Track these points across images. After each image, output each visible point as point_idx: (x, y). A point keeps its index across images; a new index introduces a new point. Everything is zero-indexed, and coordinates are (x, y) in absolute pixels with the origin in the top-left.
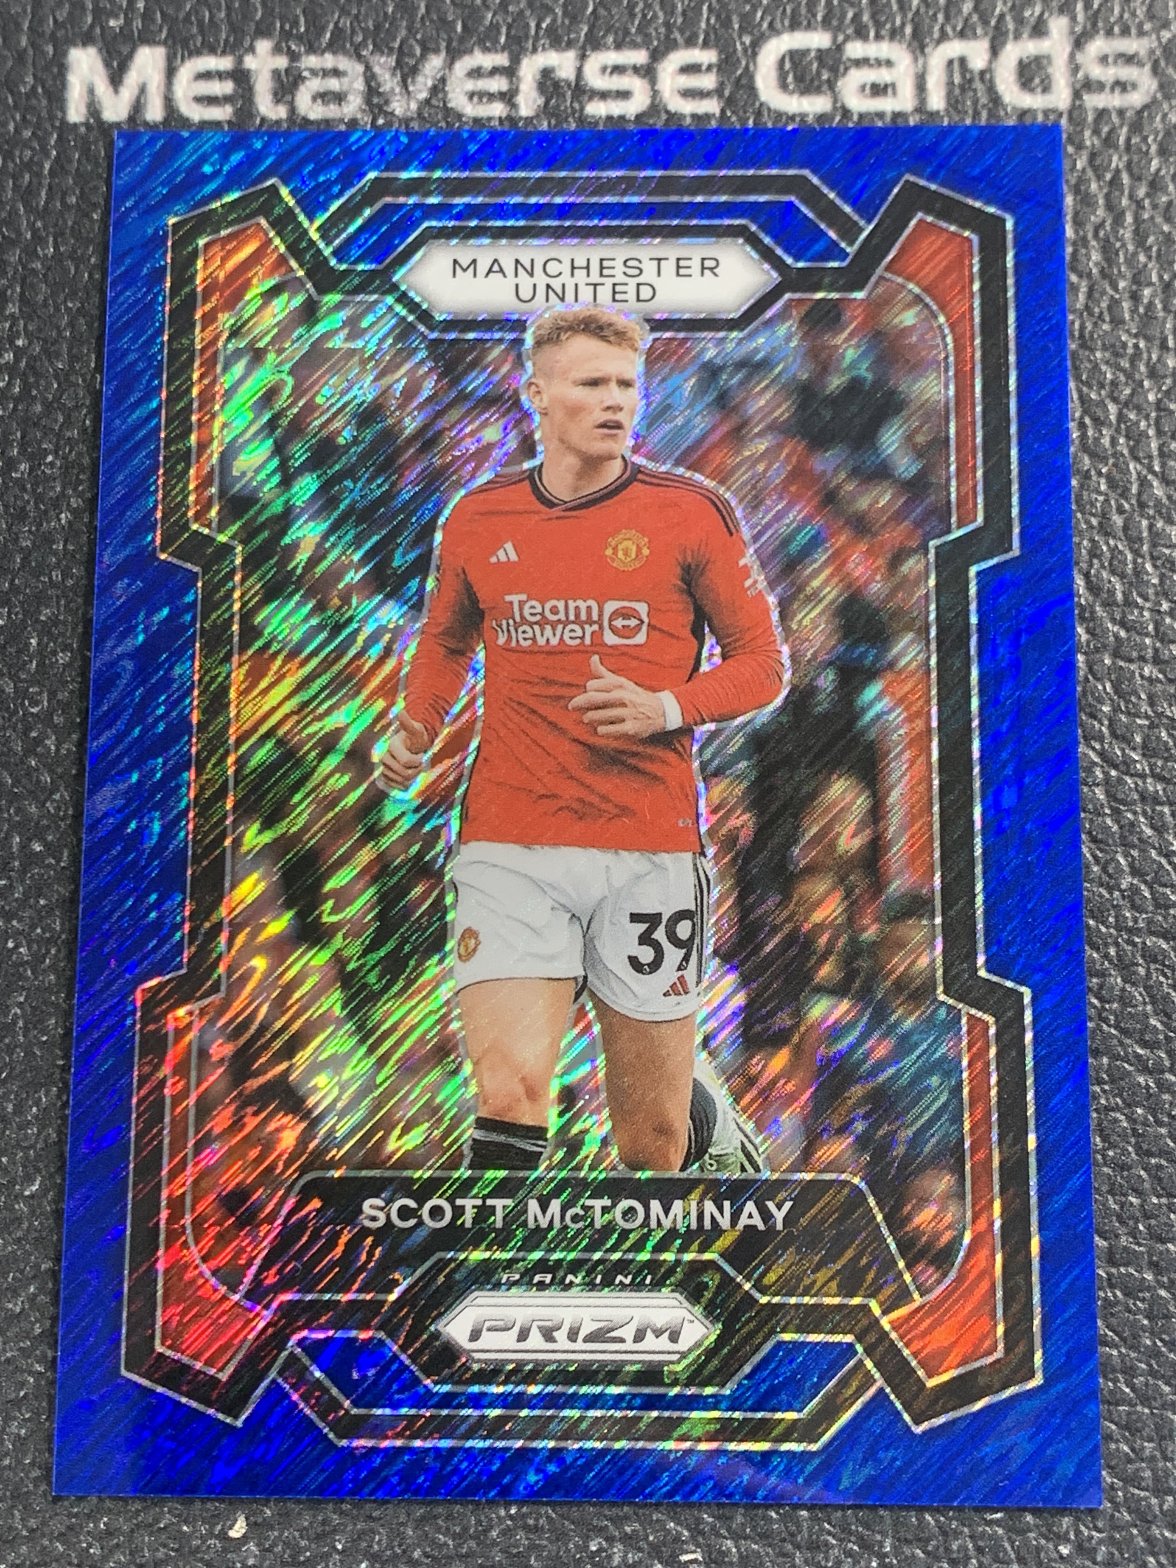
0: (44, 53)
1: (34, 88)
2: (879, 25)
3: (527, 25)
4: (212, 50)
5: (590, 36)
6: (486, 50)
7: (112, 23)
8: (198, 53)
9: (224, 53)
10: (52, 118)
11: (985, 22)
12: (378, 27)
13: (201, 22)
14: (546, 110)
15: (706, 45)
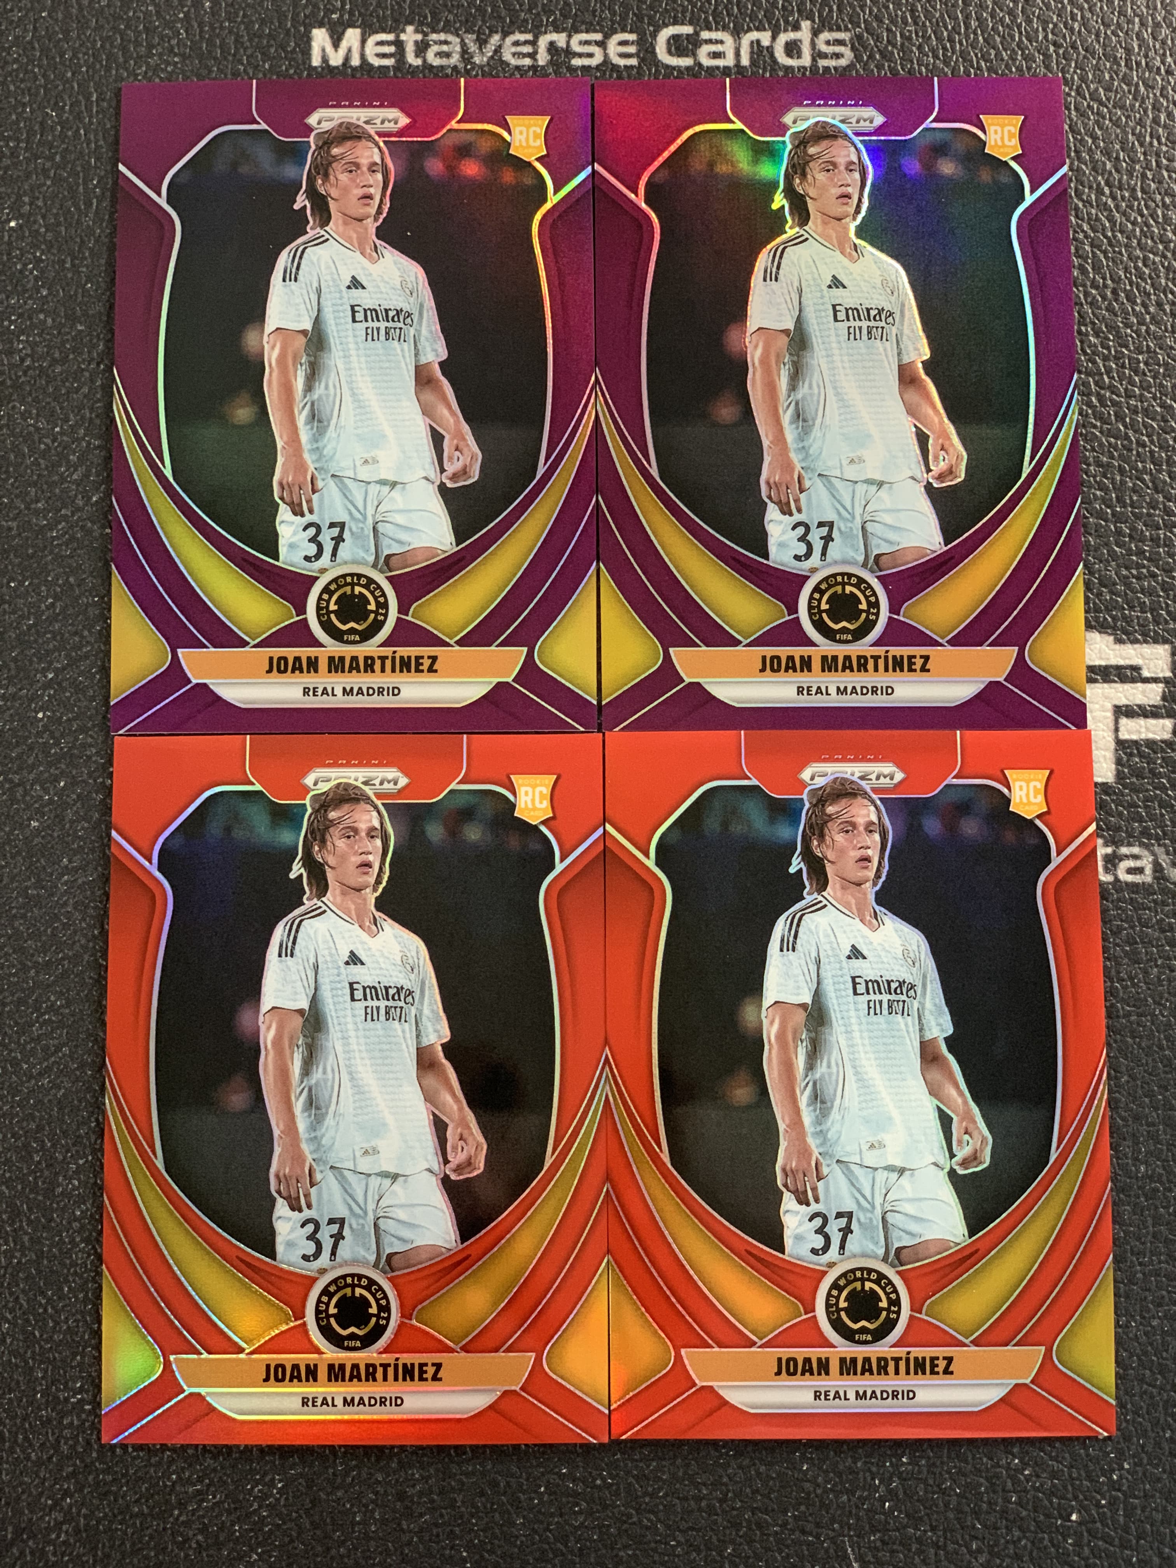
0: (299, 31)
1: (294, 49)
2: (717, 23)
3: (542, 21)
4: (384, 31)
5: (573, 25)
6: (521, 32)
7: (334, 16)
8: (377, 32)
9: (390, 32)
10: (304, 63)
11: (770, 23)
12: (467, 21)
13: (378, 16)
14: (551, 62)
15: (631, 32)
